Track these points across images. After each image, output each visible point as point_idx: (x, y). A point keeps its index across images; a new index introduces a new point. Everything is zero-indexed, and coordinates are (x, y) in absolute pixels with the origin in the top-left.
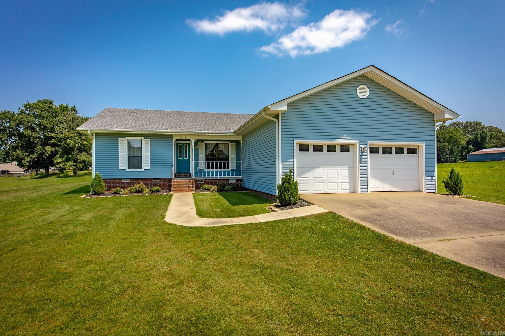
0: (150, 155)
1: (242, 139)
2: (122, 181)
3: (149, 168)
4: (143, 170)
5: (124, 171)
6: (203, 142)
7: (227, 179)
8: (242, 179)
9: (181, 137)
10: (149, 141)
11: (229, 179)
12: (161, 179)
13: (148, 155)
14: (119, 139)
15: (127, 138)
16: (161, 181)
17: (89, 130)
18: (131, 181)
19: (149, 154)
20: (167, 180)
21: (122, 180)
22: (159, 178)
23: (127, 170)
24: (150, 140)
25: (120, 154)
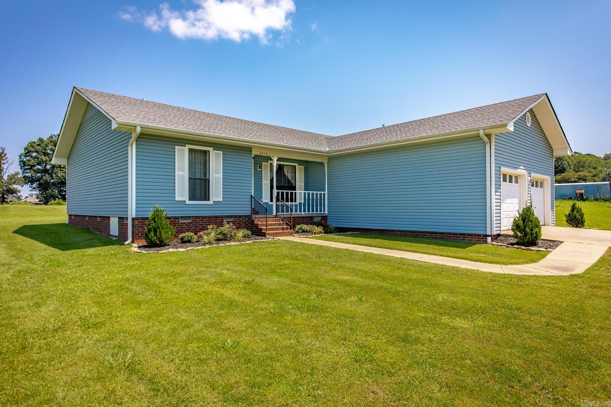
0: (222, 178)
1: (327, 161)
2: (179, 221)
3: (221, 199)
4: (211, 202)
5: (184, 203)
6: (268, 162)
7: (312, 217)
8: (327, 216)
9: (261, 153)
10: (220, 154)
11: (314, 217)
12: (235, 217)
13: (220, 178)
14: (177, 147)
15: (188, 146)
16: (235, 219)
17: (140, 125)
18: (192, 221)
19: (221, 176)
20: (243, 219)
21: (179, 219)
22: (233, 216)
23: (188, 202)
24: (221, 152)
25: (177, 173)
